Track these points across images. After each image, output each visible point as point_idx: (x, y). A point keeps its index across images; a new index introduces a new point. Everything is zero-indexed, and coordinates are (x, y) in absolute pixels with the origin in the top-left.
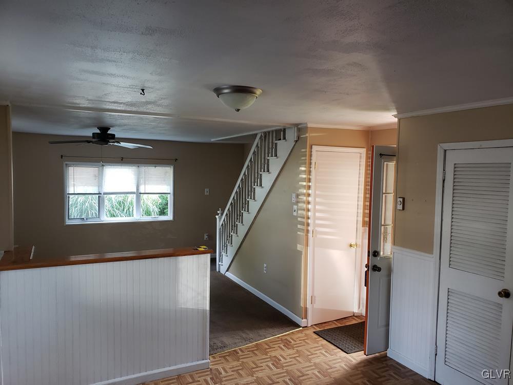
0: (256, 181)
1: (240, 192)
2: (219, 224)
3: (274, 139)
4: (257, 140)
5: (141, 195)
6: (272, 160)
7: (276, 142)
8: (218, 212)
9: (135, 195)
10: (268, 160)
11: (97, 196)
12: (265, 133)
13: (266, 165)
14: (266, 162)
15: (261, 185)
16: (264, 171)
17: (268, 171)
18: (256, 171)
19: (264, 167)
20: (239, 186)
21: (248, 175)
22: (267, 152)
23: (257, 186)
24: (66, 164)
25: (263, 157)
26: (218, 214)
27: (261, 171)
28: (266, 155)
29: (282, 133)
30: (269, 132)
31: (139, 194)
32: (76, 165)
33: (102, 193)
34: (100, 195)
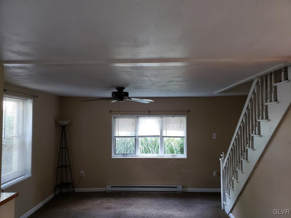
0: (254, 128)
1: (239, 139)
2: (223, 166)
3: (273, 82)
4: (254, 86)
5: (164, 138)
6: (271, 106)
7: (275, 85)
8: (221, 155)
9: (160, 138)
10: (267, 106)
11: (134, 138)
12: (261, 77)
13: (264, 112)
14: (264, 108)
15: (259, 134)
16: (262, 118)
17: (267, 118)
18: (254, 119)
19: (263, 114)
20: (238, 134)
21: (246, 123)
22: (264, 98)
23: (255, 134)
24: (114, 117)
25: (260, 103)
26: (221, 157)
27: (259, 119)
28: (264, 101)
29: (283, 73)
30: (266, 76)
31: (162, 137)
32: (120, 117)
33: (137, 136)
34: (136, 138)
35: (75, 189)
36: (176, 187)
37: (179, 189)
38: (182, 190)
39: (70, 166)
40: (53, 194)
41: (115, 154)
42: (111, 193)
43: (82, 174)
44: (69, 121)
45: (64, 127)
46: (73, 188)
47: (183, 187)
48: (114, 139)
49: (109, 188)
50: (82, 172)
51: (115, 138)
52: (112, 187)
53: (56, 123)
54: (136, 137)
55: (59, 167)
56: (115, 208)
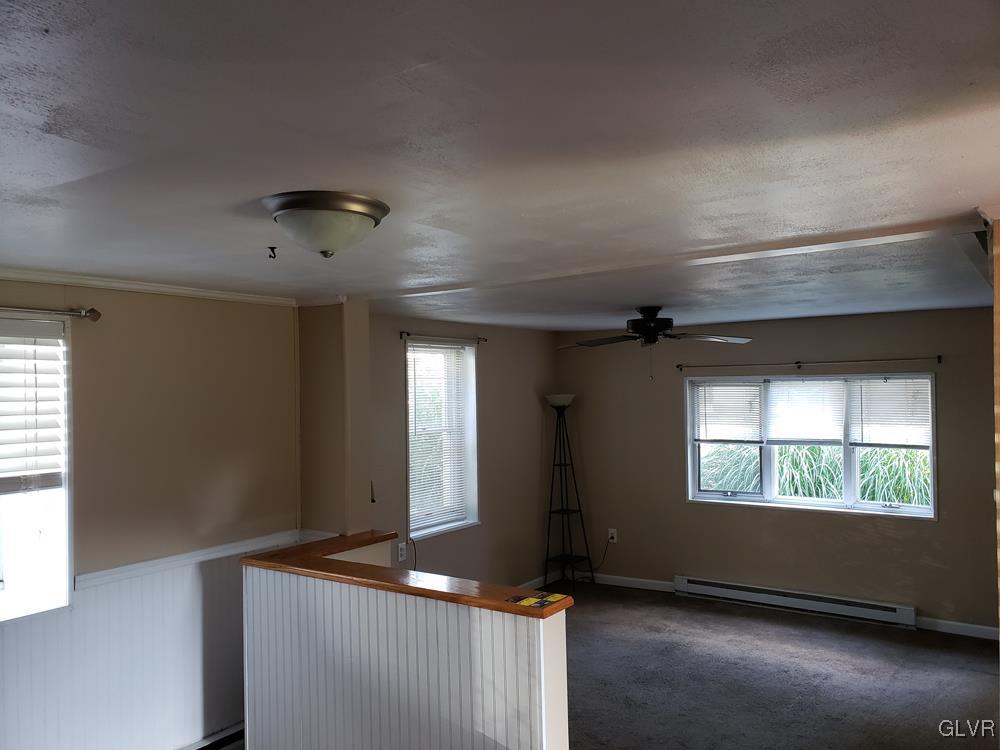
5: (855, 447)
9: (841, 448)
11: (757, 446)
24: (691, 382)
31: (850, 446)
32: (711, 383)
33: (765, 440)
34: (763, 445)
35: (595, 575)
36: (894, 610)
37: (905, 616)
38: (916, 620)
39: (580, 511)
40: (541, 578)
41: (700, 490)
42: (685, 597)
43: (612, 538)
44: (573, 396)
45: (561, 410)
46: (592, 571)
47: (919, 613)
48: (694, 446)
49: (681, 584)
50: (612, 531)
51: (697, 443)
52: (689, 581)
53: (544, 401)
54: (762, 442)
55: (554, 512)
56: (674, 632)
